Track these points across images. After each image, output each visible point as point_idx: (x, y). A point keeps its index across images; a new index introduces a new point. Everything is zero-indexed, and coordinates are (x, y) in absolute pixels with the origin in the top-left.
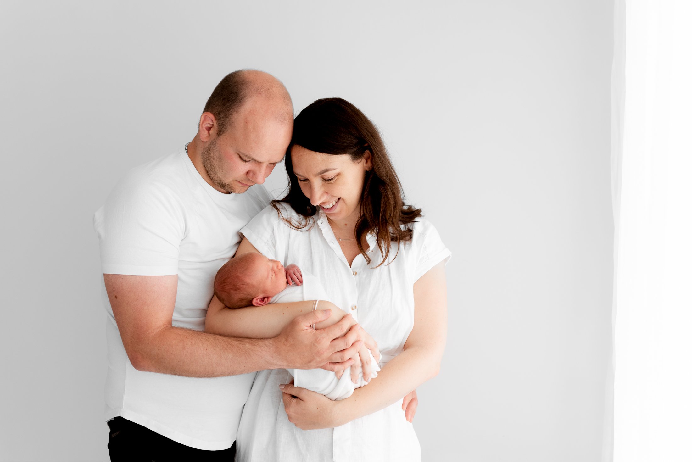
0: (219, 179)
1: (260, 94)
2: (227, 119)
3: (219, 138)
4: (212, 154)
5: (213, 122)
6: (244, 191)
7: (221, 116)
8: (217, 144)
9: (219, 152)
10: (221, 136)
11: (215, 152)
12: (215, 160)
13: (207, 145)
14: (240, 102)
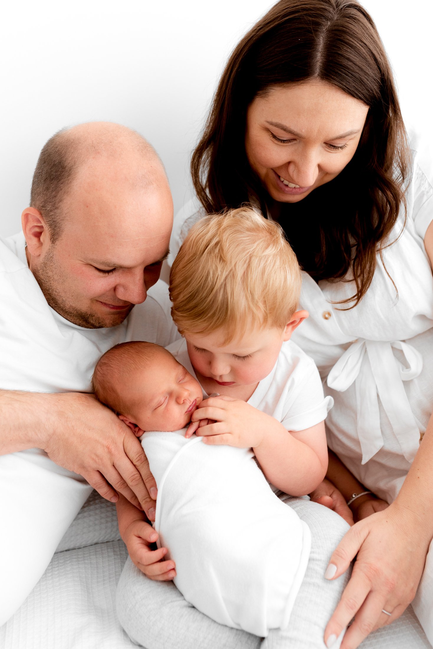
0: (73, 309)
1: (99, 153)
2: (58, 211)
3: (56, 246)
4: (51, 273)
5: (39, 221)
6: (122, 320)
7: (48, 209)
8: (54, 257)
9: (61, 268)
10: (57, 242)
11: (54, 269)
12: (56, 282)
13: (41, 260)
14: (69, 176)
